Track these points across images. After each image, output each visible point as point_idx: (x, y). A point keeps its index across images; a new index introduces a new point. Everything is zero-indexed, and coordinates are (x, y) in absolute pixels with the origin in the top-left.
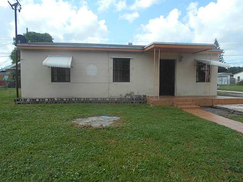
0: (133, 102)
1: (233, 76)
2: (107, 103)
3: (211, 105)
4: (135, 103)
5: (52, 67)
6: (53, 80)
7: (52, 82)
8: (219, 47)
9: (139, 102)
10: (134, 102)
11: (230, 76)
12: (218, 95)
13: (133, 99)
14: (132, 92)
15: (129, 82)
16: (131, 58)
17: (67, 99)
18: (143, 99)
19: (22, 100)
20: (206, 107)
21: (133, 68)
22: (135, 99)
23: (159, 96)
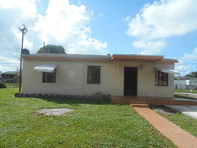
0: (100, 100)
2: (80, 99)
3: (162, 105)
5: (43, 72)
6: (44, 81)
7: (43, 82)
9: (104, 100)
12: (174, 97)
13: (100, 97)
14: (100, 92)
15: (100, 84)
16: (102, 66)
17: (50, 95)
18: (108, 98)
19: (20, 95)
20: (157, 106)
21: (103, 73)
22: (102, 97)
23: (124, 95)
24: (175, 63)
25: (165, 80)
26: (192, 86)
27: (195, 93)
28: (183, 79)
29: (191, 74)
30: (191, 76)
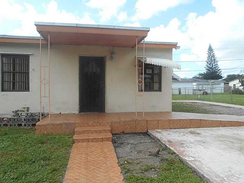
0: (21, 125)
1: (228, 83)
4: (25, 125)
8: (213, 53)
9: (31, 124)
10: (23, 124)
11: (224, 84)
12: (172, 111)
13: (21, 120)
14: (25, 108)
15: (29, 91)
16: (31, 55)
21: (33, 70)
22: (25, 120)
23: (80, 112)
24: (174, 49)
25: (157, 81)
26: (200, 90)
27: (204, 100)
28: (189, 81)
29: (199, 76)
30: (198, 78)
